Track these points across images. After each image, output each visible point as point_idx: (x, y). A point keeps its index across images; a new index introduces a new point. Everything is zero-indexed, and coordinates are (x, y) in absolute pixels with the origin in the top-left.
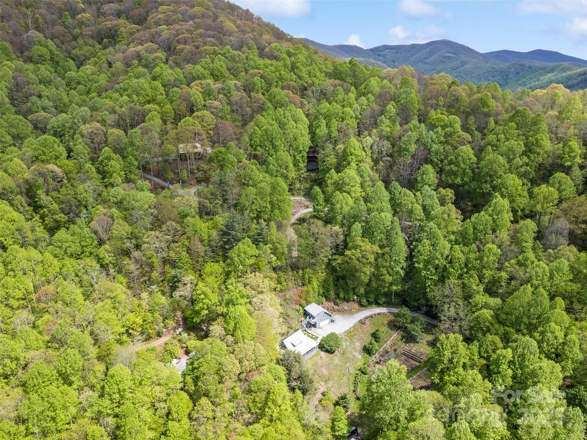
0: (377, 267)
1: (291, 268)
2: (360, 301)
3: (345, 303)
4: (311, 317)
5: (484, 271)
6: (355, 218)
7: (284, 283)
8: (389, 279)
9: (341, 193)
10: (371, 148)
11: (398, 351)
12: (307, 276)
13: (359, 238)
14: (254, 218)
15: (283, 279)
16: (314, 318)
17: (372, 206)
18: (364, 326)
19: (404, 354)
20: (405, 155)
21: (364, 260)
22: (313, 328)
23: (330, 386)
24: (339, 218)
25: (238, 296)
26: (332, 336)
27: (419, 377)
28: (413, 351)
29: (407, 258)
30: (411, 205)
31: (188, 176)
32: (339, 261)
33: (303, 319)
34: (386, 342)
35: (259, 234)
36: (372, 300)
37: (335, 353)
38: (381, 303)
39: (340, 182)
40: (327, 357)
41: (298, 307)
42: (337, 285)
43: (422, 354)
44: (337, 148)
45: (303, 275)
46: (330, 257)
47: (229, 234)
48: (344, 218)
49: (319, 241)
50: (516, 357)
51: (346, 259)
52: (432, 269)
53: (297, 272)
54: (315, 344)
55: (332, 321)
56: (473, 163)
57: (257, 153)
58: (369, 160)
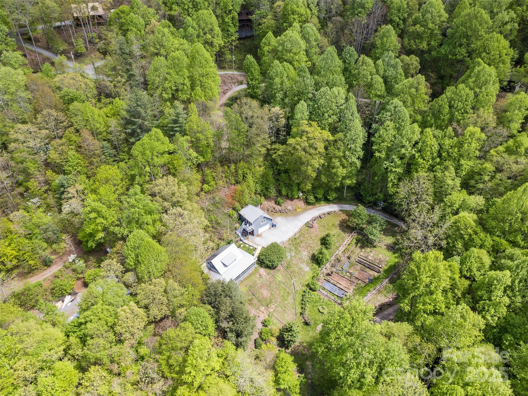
0: (328, 157)
1: (221, 162)
2: (306, 199)
3: (289, 202)
4: (247, 222)
5: (462, 162)
6: (300, 95)
7: (213, 183)
8: (342, 172)
9: (281, 63)
10: (318, 5)
11: (352, 259)
12: (240, 172)
13: (306, 122)
14: (169, 100)
15: (210, 178)
16: (250, 224)
17: (321, 79)
18: (311, 230)
19: (360, 262)
20: (360, 13)
21: (312, 151)
22: (250, 237)
23: (272, 310)
24: (279, 95)
25: (142, 212)
26: (274, 248)
27: (379, 292)
28: (370, 258)
29: (364, 145)
30: (370, 77)
31: (86, 48)
32: (280, 153)
33: (237, 225)
34: (338, 248)
35: (175, 122)
36: (320, 196)
37: (277, 268)
38: (332, 199)
39: (280, 48)
40: (268, 274)
41: (231, 211)
42: (278, 180)
43: (380, 261)
44: (275, 5)
45: (237, 171)
46: (269, 147)
47: (134, 123)
48: (286, 95)
49: (255, 126)
50: (517, 282)
51: (290, 149)
52: (396, 160)
53: (229, 167)
54: (252, 259)
55: (273, 226)
56: (444, 22)
57: (173, 13)
58: (316, 20)
